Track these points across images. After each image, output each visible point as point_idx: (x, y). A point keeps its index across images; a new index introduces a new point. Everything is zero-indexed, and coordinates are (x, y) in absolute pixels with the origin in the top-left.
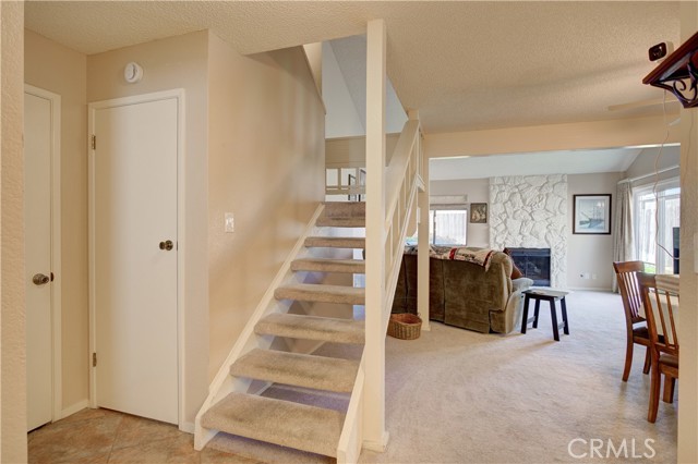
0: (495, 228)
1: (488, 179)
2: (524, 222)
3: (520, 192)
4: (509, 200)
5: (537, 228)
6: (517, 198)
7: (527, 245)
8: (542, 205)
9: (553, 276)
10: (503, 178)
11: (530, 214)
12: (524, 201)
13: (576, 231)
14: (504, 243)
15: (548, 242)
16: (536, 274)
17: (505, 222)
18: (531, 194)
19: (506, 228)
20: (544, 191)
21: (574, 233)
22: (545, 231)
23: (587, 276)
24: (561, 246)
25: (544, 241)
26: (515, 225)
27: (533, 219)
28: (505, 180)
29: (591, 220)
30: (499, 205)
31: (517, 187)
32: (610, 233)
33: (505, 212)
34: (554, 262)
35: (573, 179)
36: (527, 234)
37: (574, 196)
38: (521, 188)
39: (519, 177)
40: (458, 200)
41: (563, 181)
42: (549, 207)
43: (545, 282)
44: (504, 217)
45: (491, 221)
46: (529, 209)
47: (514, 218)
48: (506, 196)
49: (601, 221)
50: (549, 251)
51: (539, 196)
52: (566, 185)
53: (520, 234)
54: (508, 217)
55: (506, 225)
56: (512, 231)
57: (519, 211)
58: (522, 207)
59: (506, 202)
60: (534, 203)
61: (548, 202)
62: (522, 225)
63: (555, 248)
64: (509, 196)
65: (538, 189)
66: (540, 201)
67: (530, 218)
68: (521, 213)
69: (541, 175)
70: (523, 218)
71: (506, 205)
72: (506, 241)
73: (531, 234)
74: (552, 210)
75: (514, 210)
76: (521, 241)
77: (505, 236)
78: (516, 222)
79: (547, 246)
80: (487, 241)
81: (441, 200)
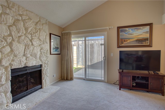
3: (23, 21)
4: (14, 24)
5: (35, 51)
6: (21, 25)
7: (30, 64)
8: (37, 35)
11: (31, 41)
12: (26, 29)
14: (11, 65)
15: (41, 60)
16: (32, 83)
17: (10, 45)
19: (12, 50)
20: (38, 26)
21: (51, 54)
22: (39, 53)
23: (55, 76)
25: (39, 60)
27: (32, 44)
29: (55, 47)
31: (21, 15)
32: (60, 54)
33: (10, 35)
34: (44, 72)
37: (51, 34)
38: (24, 17)
41: (46, 23)
42: (41, 38)
43: (40, 86)
44: (9, 40)
46: (30, 36)
47: (19, 42)
48: (11, 20)
49: (58, 48)
50: (41, 66)
51: (35, 28)
53: (24, 55)
54: (13, 40)
55: (11, 48)
56: (18, 53)
57: (23, 37)
58: (25, 34)
59: (11, 26)
60: (33, 33)
61: (40, 34)
62: (25, 48)
63: (44, 63)
64: (13, 21)
65: (35, 23)
66: (36, 32)
67: (31, 44)
68: (25, 39)
69: (36, 15)
70: (26, 43)
71: (11, 28)
72: (13, 63)
73: (31, 55)
74: (42, 40)
75: (19, 35)
76: (25, 61)
77: (12, 58)
78: (21, 45)
79: (41, 63)
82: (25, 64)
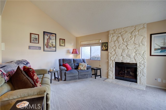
0: (111, 53)
1: (108, 31)
2: (124, 50)
3: (122, 36)
4: (117, 40)
5: (130, 53)
6: (120, 39)
7: (125, 61)
8: (132, 41)
9: (138, 78)
10: (114, 30)
11: (126, 46)
12: (123, 40)
13: (152, 54)
15: (135, 60)
17: (115, 50)
18: (127, 36)
19: (116, 53)
20: (133, 34)
21: (151, 55)
22: (134, 54)
23: (159, 81)
24: (143, 62)
25: (134, 60)
26: (119, 51)
27: (128, 48)
29: (162, 48)
30: (112, 43)
31: (120, 33)
33: (115, 46)
34: (139, 70)
35: (150, 25)
36: (125, 56)
37: (151, 35)
39: (121, 28)
40: (97, 42)
41: (144, 28)
42: (136, 42)
43: (134, 80)
44: (114, 48)
45: (109, 49)
46: (126, 44)
47: (119, 48)
48: (115, 38)
50: (136, 64)
51: (131, 37)
52: (146, 29)
53: (122, 55)
54: (116, 48)
55: (115, 52)
56: (118, 54)
57: (121, 45)
58: (123, 43)
59: (115, 41)
60: (128, 41)
61: (135, 39)
62: (122, 51)
63: (139, 63)
64: (116, 38)
65: (130, 33)
66: (131, 39)
67: (126, 48)
68: (122, 46)
69: (132, 26)
70: (123, 48)
71: (115, 42)
72: (115, 59)
73: (127, 56)
74: (137, 43)
75: (119, 44)
76: (122, 59)
77: (115, 57)
78: (120, 50)
79: (135, 62)
80: (108, 59)
81: (91, 42)
82: (122, 61)
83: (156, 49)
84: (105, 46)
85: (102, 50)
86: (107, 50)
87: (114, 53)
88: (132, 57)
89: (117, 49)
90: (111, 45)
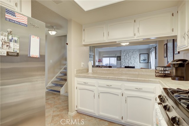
0: (122, 62)
1: (121, 51)
2: (129, 60)
3: (128, 53)
6: (127, 55)
10: (124, 50)
11: (130, 58)
18: (130, 54)
20: (133, 53)
22: (134, 62)
24: (137, 66)
26: (127, 61)
27: (131, 60)
28: (124, 51)
29: (144, 60)
30: (123, 56)
32: (148, 63)
35: (140, 50)
36: (129, 63)
37: (140, 54)
39: (128, 50)
40: (114, 55)
42: (134, 57)
44: (124, 59)
45: (121, 60)
48: (125, 54)
49: (146, 60)
52: (138, 52)
58: (128, 57)
59: (125, 56)
60: (131, 56)
69: (132, 49)
72: (125, 65)
77: (125, 63)
79: (134, 66)
80: (121, 65)
81: (111, 55)
82: (128, 65)
83: (142, 60)
84: (119, 58)
85: (117, 60)
86: (120, 60)
87: (124, 61)
88: (133, 63)
89: (126, 60)
90: (122, 57)
